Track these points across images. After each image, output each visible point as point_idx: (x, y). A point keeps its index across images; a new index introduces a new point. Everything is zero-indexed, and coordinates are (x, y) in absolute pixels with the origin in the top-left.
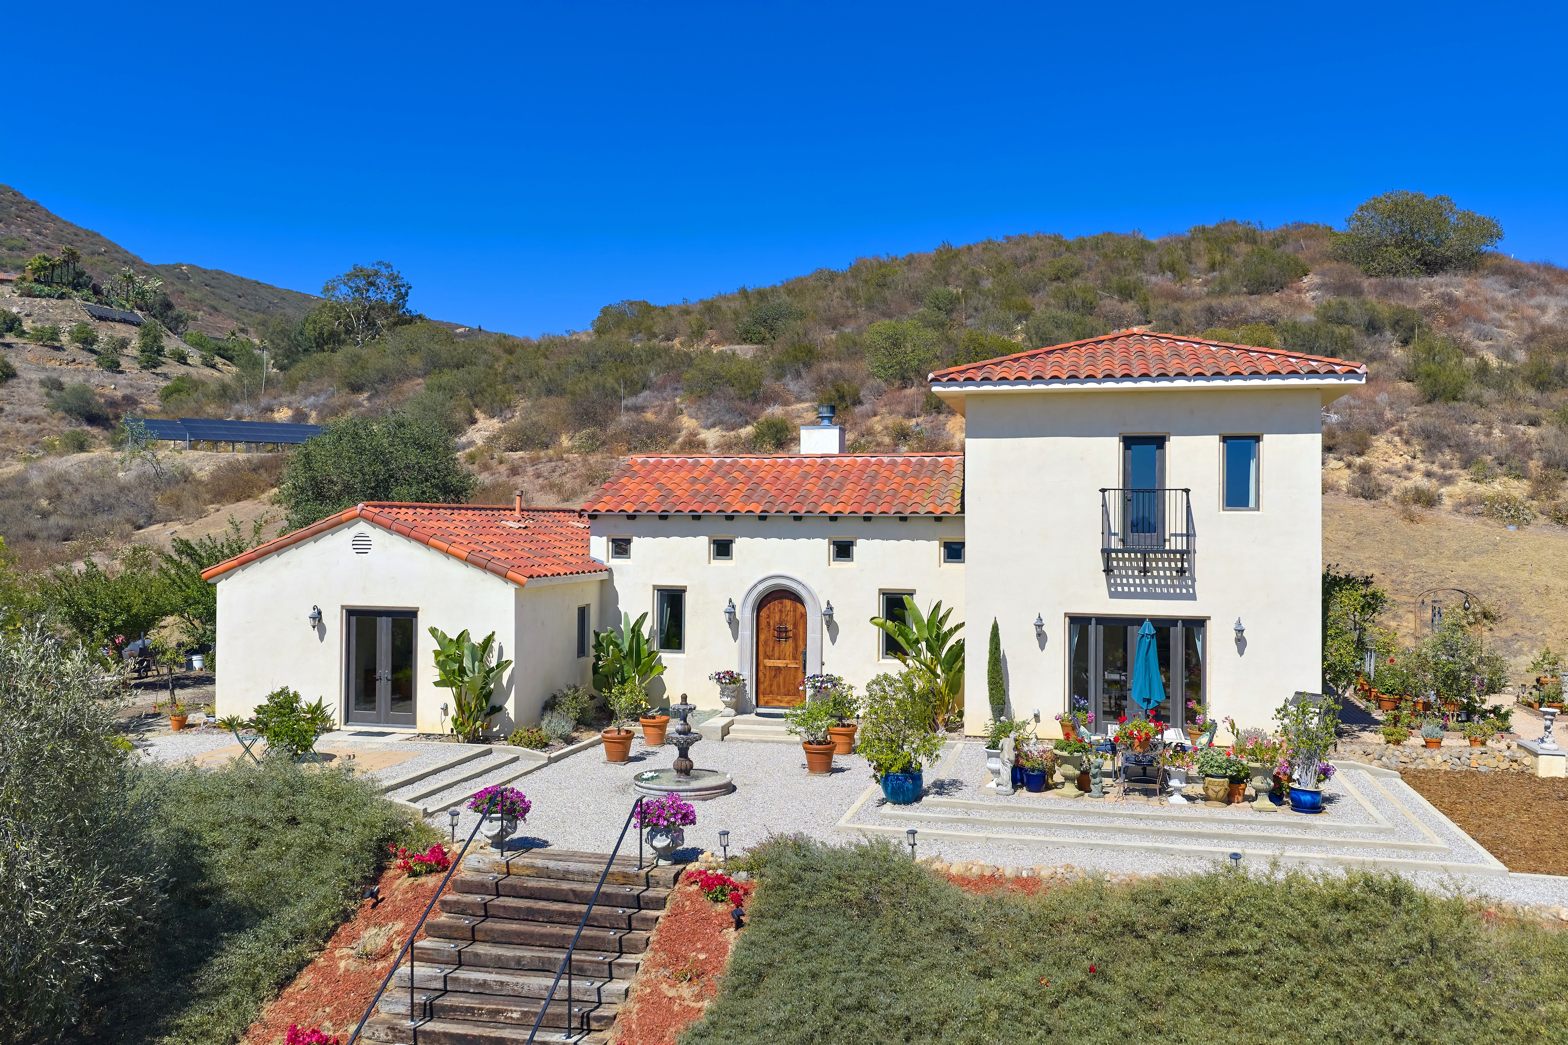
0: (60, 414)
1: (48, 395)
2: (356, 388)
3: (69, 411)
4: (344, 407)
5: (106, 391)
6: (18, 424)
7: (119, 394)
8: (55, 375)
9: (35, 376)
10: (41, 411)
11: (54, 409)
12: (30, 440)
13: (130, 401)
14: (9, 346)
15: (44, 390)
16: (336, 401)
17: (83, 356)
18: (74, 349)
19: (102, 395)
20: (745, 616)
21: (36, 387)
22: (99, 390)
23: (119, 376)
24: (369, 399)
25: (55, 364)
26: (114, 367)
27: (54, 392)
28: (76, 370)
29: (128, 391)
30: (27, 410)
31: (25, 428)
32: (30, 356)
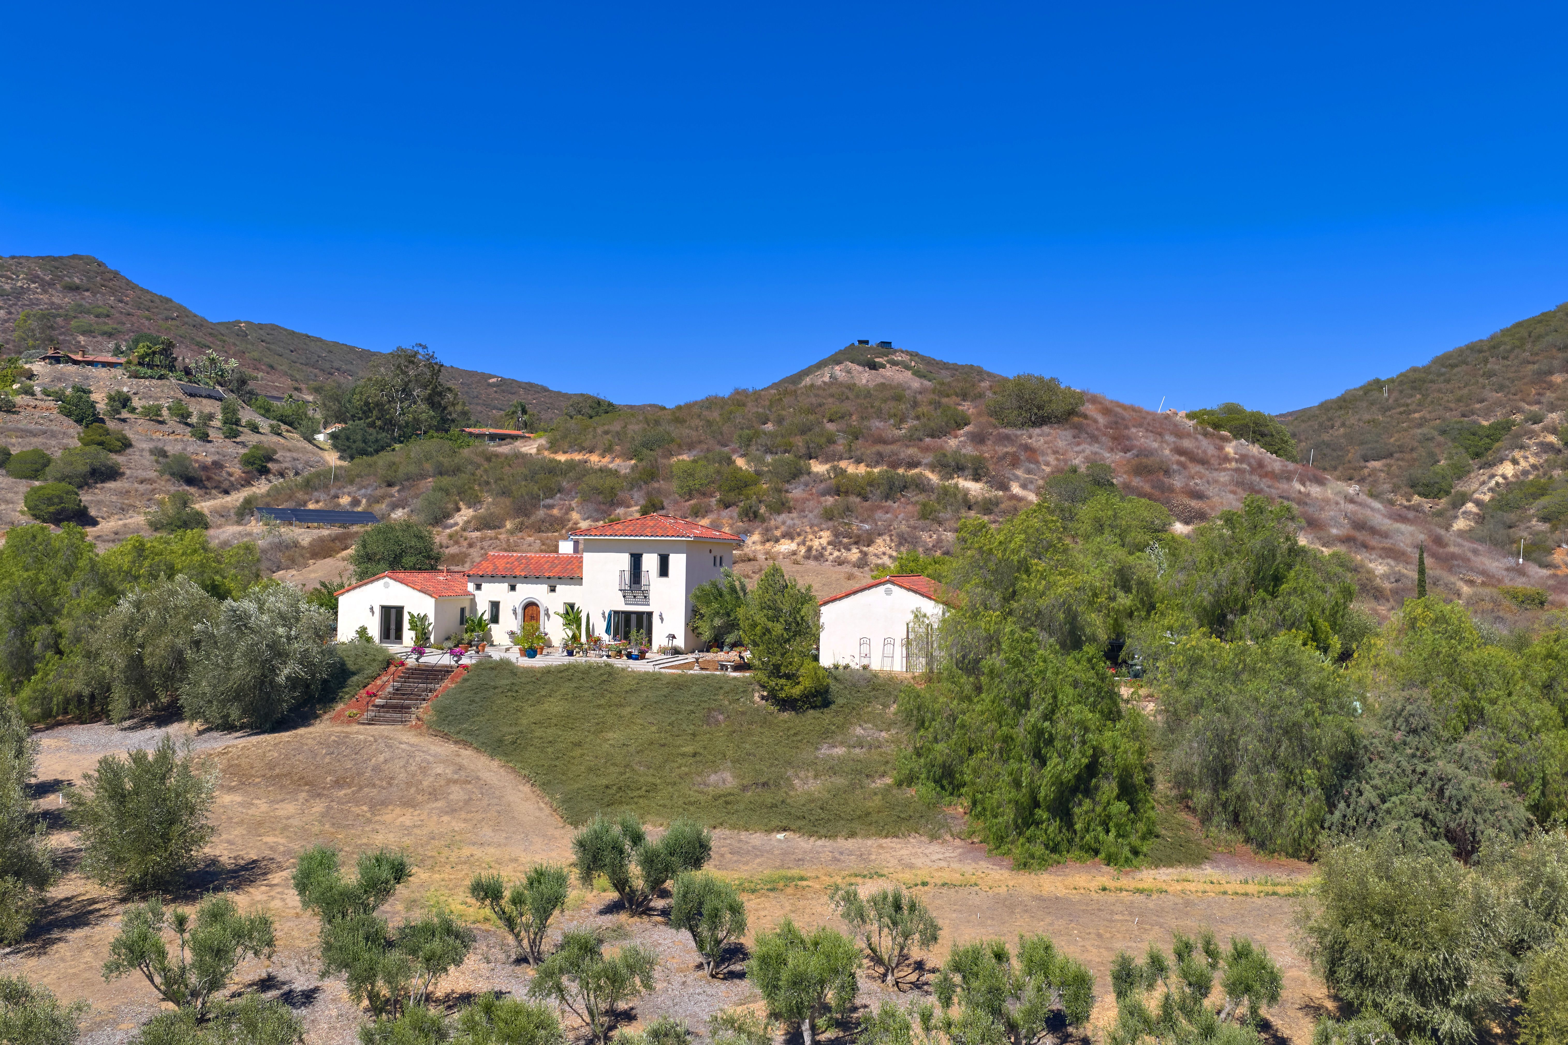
0: (167, 477)
1: (157, 462)
2: (390, 485)
3: (173, 474)
4: (383, 497)
5: (200, 458)
6: (136, 485)
7: (209, 460)
8: (160, 445)
9: (146, 446)
10: (153, 474)
11: (162, 473)
12: (146, 497)
13: (218, 465)
14: (124, 420)
15: (154, 458)
16: (379, 492)
17: (180, 428)
18: (172, 423)
19: (197, 461)
20: (520, 611)
21: (147, 454)
22: (194, 457)
23: (209, 445)
24: (399, 491)
25: (159, 435)
26: (205, 438)
27: (161, 459)
28: (176, 440)
29: (216, 458)
30: (142, 474)
31: (142, 488)
32: (140, 429)
